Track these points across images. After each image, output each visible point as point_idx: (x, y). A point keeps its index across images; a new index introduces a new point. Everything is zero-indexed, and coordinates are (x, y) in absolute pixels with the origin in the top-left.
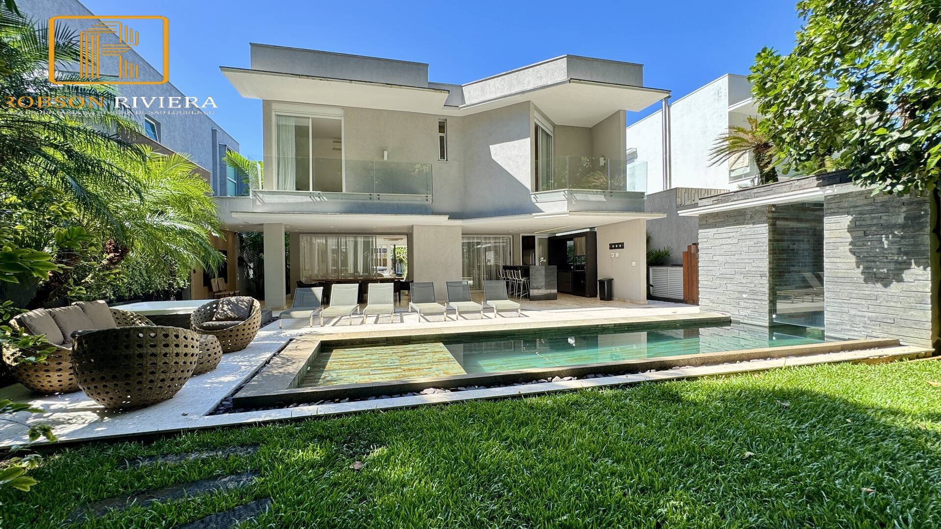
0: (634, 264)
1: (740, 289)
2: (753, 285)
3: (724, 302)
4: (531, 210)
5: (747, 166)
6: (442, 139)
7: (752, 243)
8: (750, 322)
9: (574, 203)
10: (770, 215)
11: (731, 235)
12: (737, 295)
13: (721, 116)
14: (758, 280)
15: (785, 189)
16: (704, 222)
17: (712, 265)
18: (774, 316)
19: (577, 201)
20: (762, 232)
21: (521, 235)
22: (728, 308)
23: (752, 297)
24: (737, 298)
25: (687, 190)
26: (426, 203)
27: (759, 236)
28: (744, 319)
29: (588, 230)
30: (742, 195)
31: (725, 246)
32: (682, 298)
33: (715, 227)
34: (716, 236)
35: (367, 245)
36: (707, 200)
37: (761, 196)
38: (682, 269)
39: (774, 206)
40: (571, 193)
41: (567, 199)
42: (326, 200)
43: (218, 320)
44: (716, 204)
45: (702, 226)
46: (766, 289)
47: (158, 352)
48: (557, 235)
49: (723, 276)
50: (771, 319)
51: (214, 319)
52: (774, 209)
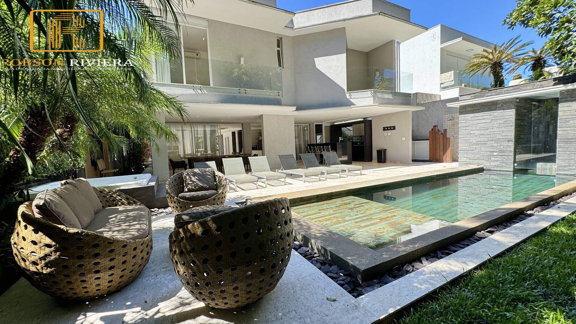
0: (404, 139)
1: (491, 150)
2: (501, 147)
3: (478, 159)
4: (348, 104)
6: (278, 51)
7: (502, 121)
8: (498, 169)
9: (377, 99)
10: (515, 104)
11: (485, 117)
13: (435, 50)
14: (506, 144)
16: (464, 110)
17: (469, 136)
20: (511, 114)
21: (315, 124)
22: (481, 162)
23: (501, 154)
24: (490, 156)
26: (278, 97)
27: (507, 117)
31: (480, 125)
32: (428, 159)
37: (510, 93)
38: (428, 141)
40: (375, 92)
41: (373, 96)
42: (206, 92)
44: (473, 99)
45: (461, 113)
46: (513, 150)
50: (514, 166)
51: (186, 190)
52: (518, 100)
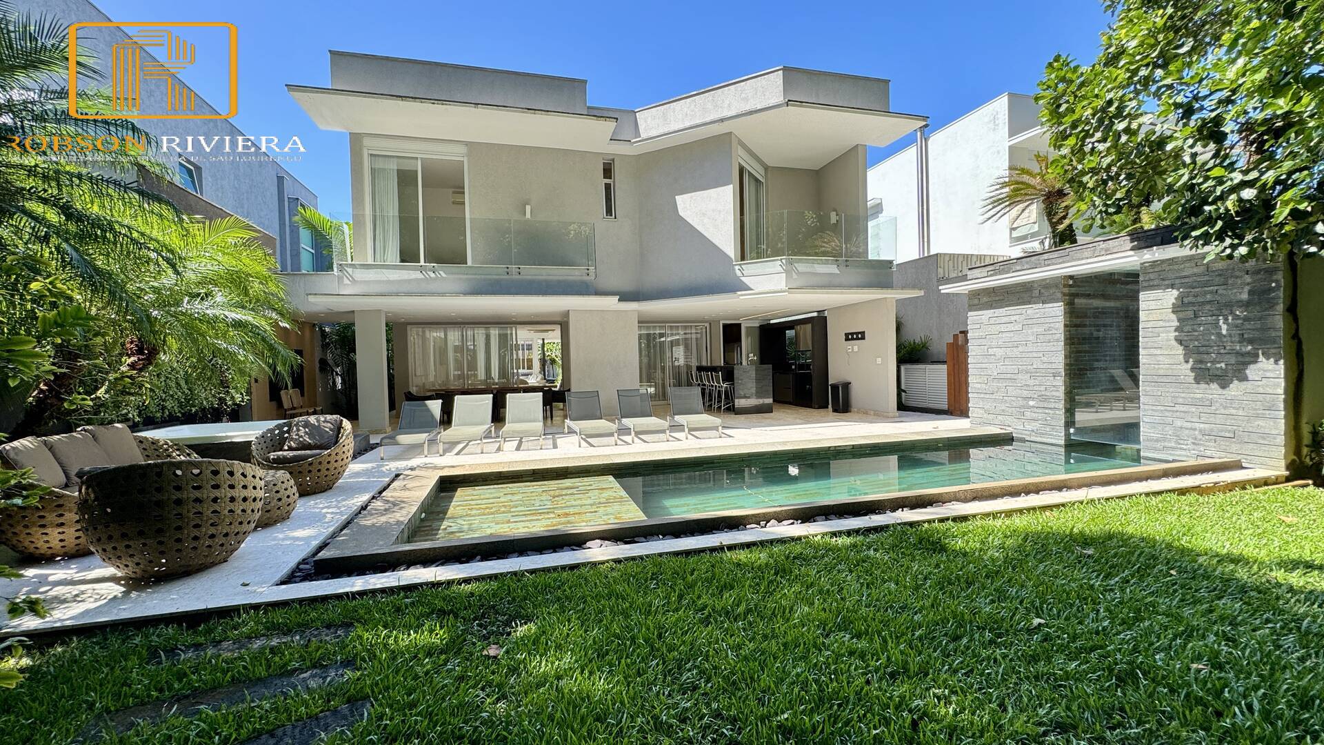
0: (879, 360)
1: (1025, 393)
2: (1042, 388)
3: (1003, 413)
4: (735, 287)
5: (1035, 223)
6: (608, 187)
7: (1040, 330)
8: (1039, 439)
9: (795, 276)
10: (1066, 290)
11: (1013, 318)
12: (1021, 402)
13: (998, 152)
14: (1050, 381)
15: (1086, 254)
16: (976, 301)
17: (986, 361)
18: (1072, 431)
19: (799, 273)
20: (1056, 312)
21: (721, 323)
22: (1008, 420)
23: (1041, 404)
24: (1023, 407)
25: (952, 257)
26: (586, 278)
27: (1051, 320)
28: (1030, 435)
29: (815, 314)
30: (1027, 263)
31: (1004, 335)
32: (946, 407)
33: (991, 307)
34: (992, 321)
35: (503, 339)
36: (980, 270)
37: (1053, 264)
38: (945, 367)
39: (1071, 277)
40: (791, 263)
41: (786, 271)
42: (444, 275)
43: (291, 449)
44: (991, 275)
45: (973, 307)
46: (1061, 393)
47: (205, 496)
48: (772, 322)
49: (1002, 376)
50: (1067, 435)
51: (286, 448)
52: (1071, 282)
